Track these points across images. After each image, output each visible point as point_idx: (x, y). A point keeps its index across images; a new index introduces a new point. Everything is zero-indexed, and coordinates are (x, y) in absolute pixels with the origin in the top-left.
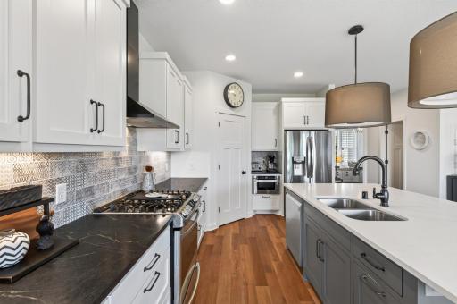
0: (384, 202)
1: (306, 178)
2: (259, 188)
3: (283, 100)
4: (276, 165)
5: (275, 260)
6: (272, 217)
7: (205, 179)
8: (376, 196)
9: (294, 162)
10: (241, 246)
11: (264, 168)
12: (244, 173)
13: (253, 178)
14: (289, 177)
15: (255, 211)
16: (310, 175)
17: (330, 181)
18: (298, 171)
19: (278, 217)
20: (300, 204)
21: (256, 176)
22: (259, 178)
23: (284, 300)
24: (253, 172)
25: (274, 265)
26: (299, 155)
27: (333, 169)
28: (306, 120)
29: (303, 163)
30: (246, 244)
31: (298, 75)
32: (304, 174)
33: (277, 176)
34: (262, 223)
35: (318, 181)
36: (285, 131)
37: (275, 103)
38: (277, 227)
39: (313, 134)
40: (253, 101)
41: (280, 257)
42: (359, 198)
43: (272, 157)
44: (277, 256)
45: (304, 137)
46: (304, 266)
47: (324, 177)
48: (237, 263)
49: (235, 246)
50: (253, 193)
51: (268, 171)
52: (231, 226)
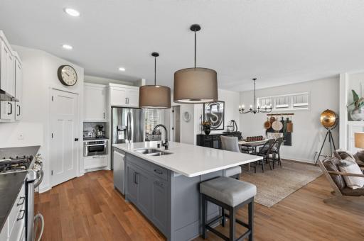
0: (166, 148)
1: (127, 141)
2: (90, 151)
3: (111, 84)
4: (104, 132)
5: (106, 197)
6: (101, 172)
7: (38, 147)
8: (163, 145)
9: (118, 130)
10: (77, 197)
11: (94, 136)
12: (76, 140)
13: (84, 144)
14: (115, 140)
15: (87, 170)
16: (129, 138)
17: (142, 141)
18: (121, 136)
19: (106, 171)
20: (123, 156)
21: (87, 141)
22: (90, 143)
23: (114, 215)
24: (85, 139)
25: (106, 200)
26: (121, 125)
27: (144, 134)
28: (127, 100)
29: (125, 130)
30: (81, 193)
31: (122, 69)
32: (125, 138)
33: (105, 141)
34: (93, 178)
35: (134, 141)
36: (112, 107)
37: (104, 86)
38: (106, 178)
39: (131, 111)
40: (85, 82)
41: (110, 195)
42: (156, 147)
43: (100, 127)
44: (107, 194)
45: (126, 112)
46: (126, 193)
47: (139, 138)
48: (76, 207)
49: (71, 197)
50: (84, 156)
51: (97, 138)
52: (65, 185)
